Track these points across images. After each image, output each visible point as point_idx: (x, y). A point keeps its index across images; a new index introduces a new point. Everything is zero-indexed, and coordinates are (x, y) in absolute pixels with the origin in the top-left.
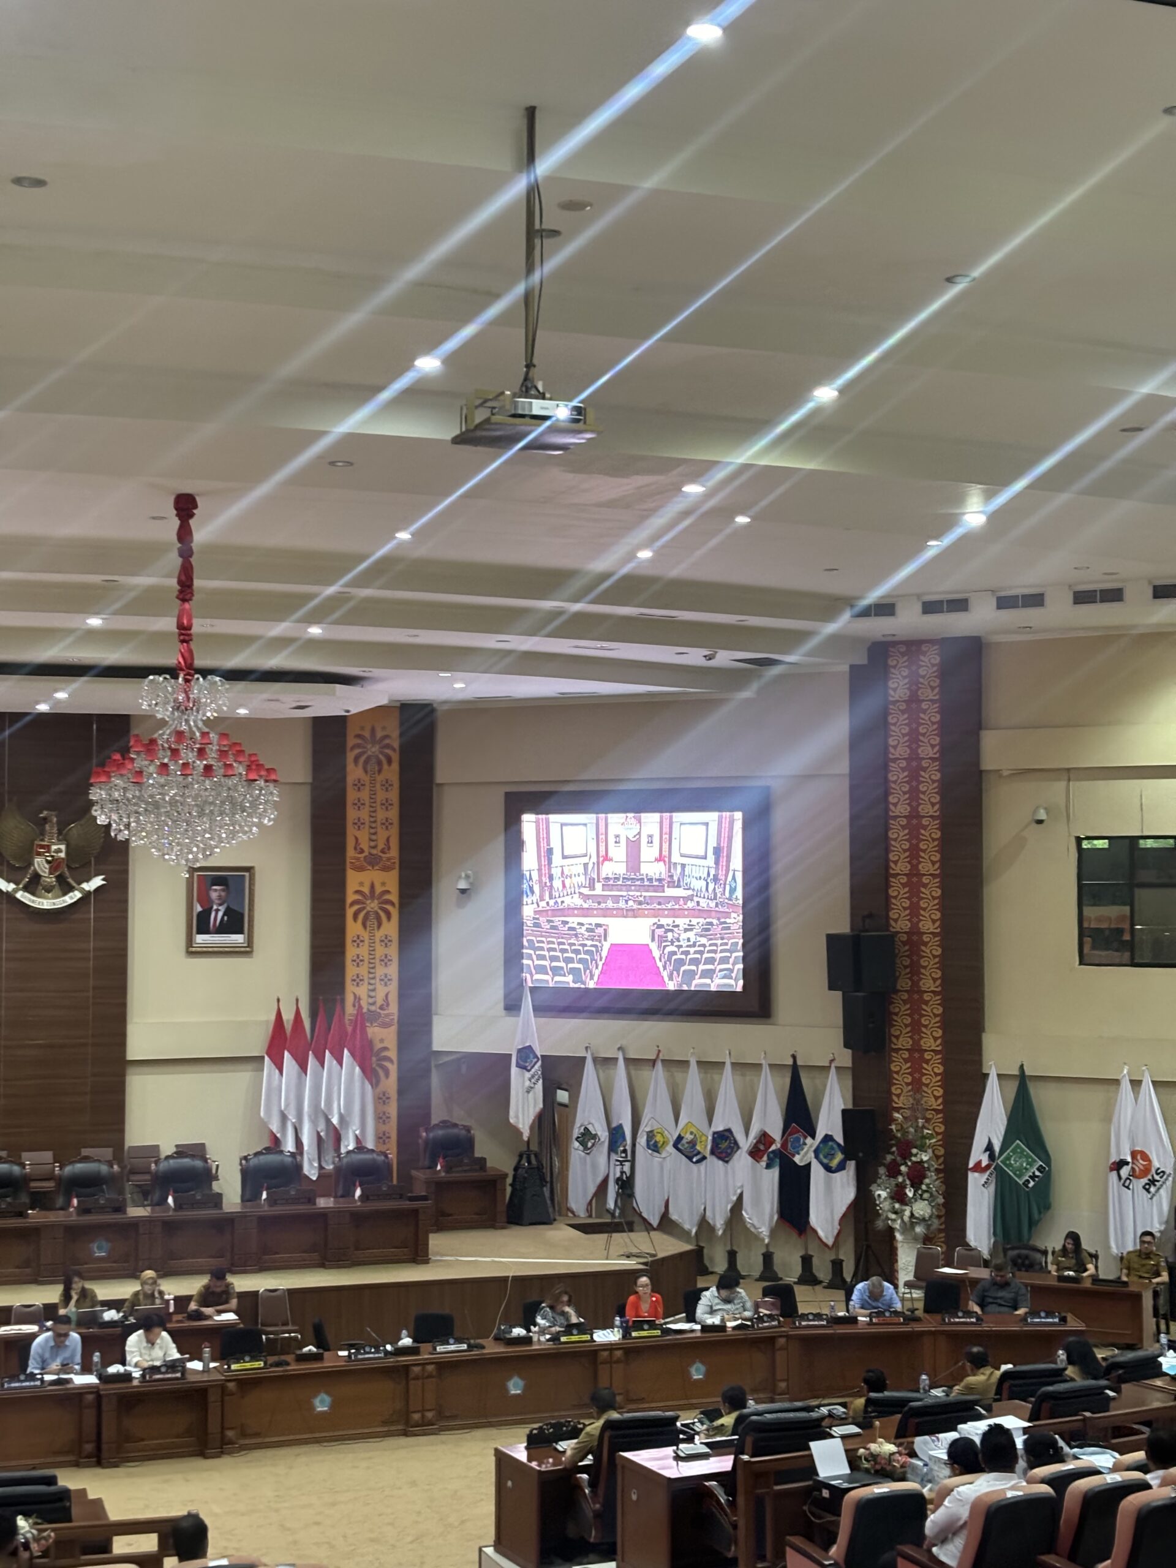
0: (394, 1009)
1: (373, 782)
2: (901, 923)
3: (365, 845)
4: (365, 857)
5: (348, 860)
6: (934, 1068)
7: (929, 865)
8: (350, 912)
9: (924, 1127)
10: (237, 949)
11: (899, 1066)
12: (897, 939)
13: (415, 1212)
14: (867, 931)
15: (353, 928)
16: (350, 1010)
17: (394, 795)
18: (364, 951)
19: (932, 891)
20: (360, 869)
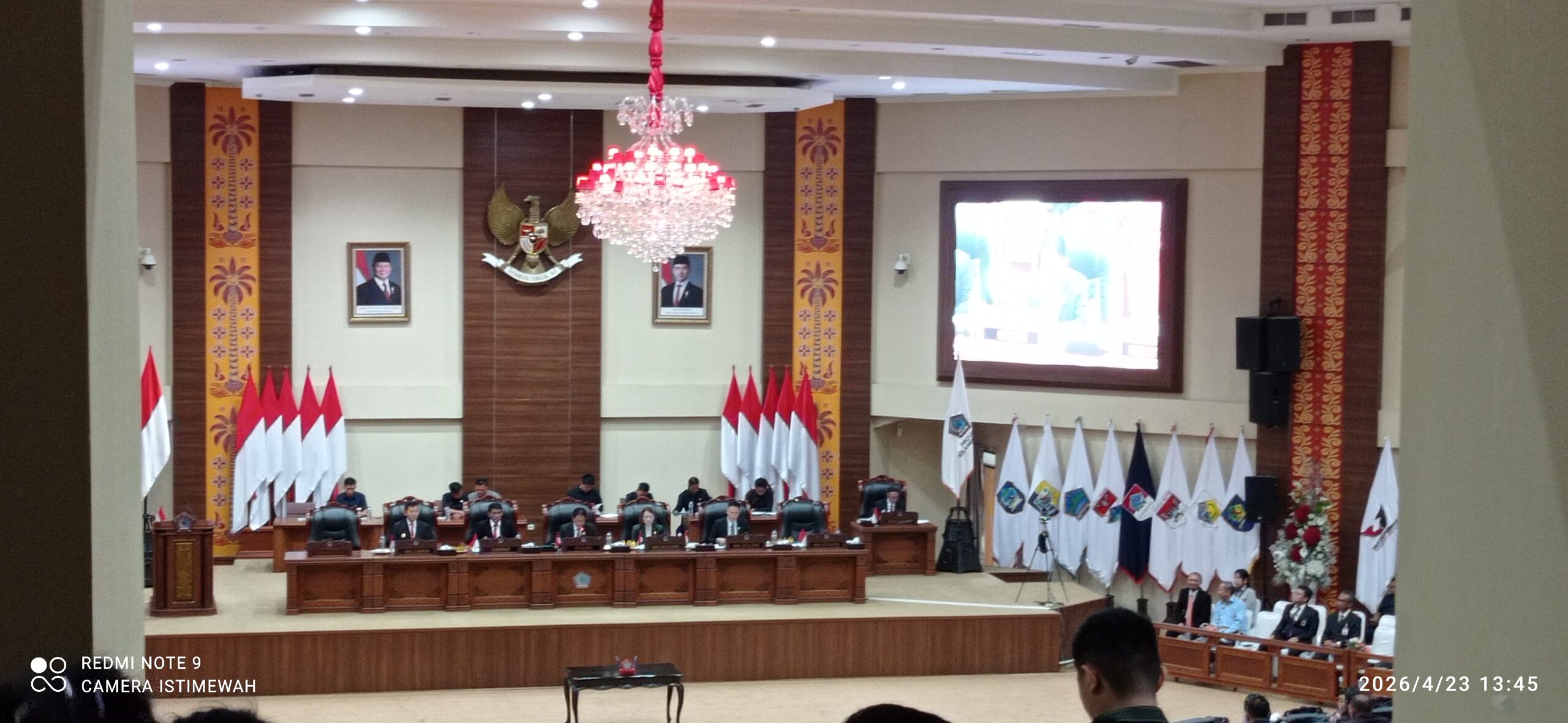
0: (836, 377)
1: (819, 169)
2: (1306, 309)
3: (811, 228)
4: (812, 239)
5: (796, 243)
6: (1333, 441)
7: (1335, 254)
8: (798, 289)
9: (1320, 495)
10: (698, 321)
11: (1300, 439)
12: (1302, 323)
13: (854, 558)
14: (1275, 315)
15: (801, 304)
16: (797, 378)
17: (838, 183)
18: (809, 324)
19: (1337, 279)
20: (807, 250)
